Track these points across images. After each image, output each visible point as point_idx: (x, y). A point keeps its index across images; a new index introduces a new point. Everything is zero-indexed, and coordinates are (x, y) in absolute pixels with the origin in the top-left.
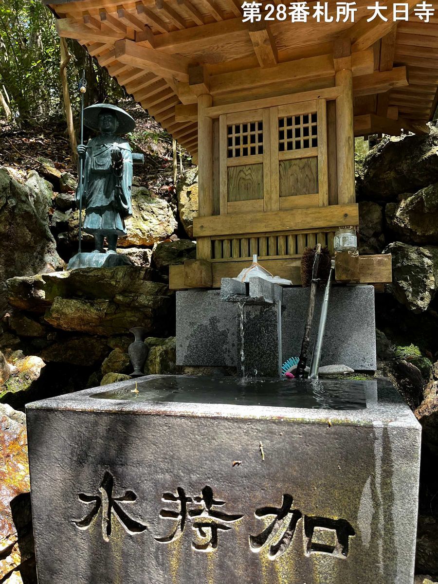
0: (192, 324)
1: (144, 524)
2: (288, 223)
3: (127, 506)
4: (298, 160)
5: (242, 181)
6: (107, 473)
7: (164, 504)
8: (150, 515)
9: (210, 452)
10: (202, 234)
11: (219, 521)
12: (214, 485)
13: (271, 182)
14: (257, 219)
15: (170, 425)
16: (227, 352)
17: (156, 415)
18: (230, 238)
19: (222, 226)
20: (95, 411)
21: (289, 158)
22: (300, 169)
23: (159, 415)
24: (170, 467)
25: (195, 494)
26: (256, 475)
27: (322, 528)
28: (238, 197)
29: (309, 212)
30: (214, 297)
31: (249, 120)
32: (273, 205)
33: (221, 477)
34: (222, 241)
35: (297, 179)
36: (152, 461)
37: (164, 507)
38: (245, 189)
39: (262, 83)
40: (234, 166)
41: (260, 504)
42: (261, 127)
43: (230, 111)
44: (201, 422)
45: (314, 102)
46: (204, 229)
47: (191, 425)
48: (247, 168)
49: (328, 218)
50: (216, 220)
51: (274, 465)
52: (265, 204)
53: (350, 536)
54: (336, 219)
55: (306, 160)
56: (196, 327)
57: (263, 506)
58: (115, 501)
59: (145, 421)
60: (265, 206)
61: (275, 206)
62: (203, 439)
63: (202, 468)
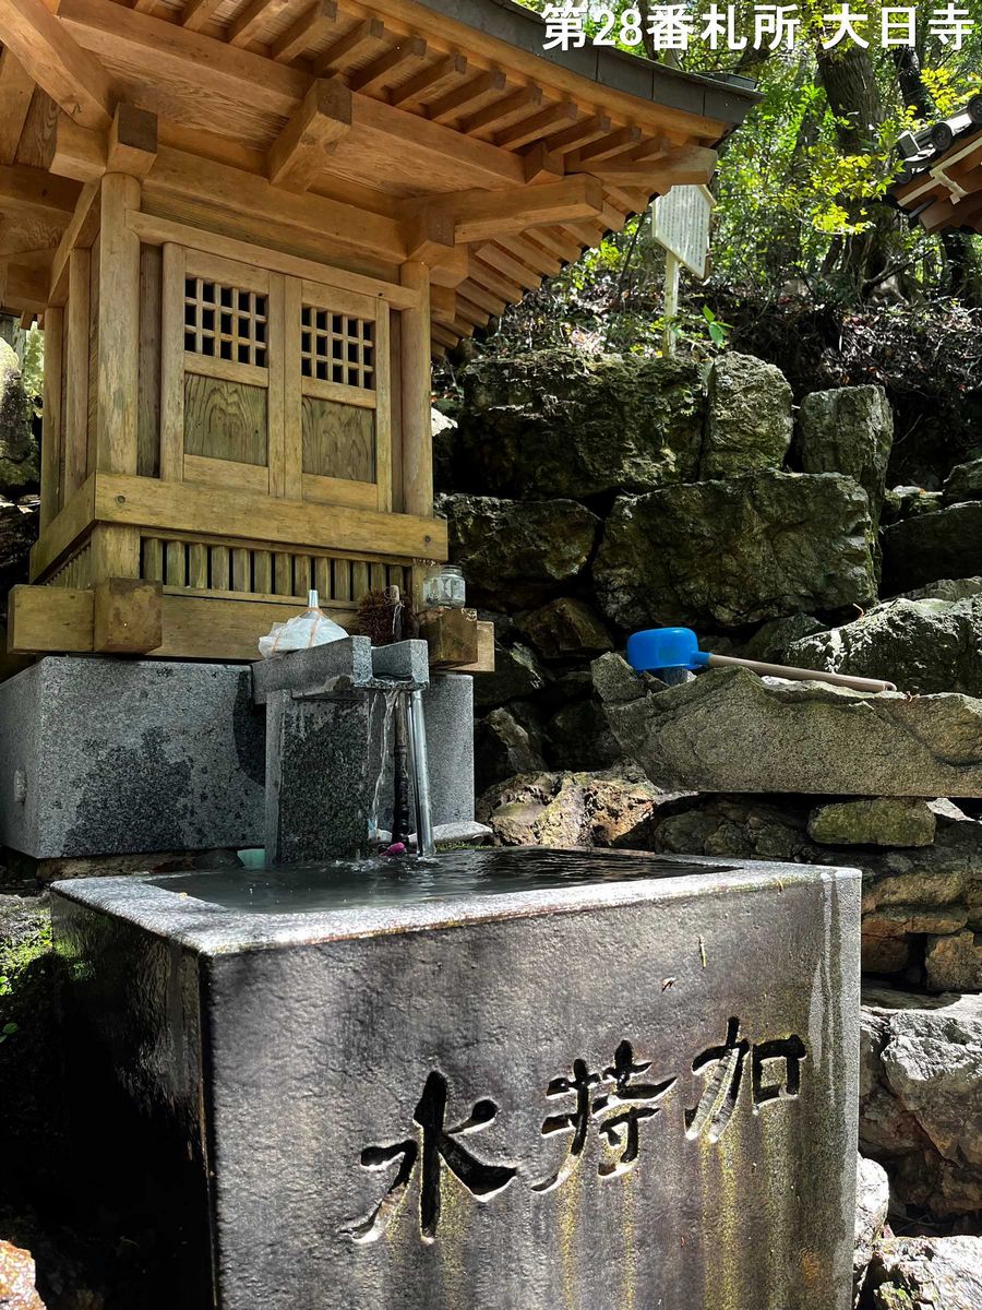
0: (92, 746)
1: (511, 1166)
2: (325, 532)
3: (475, 1140)
4: (338, 407)
5: (217, 414)
6: (434, 1076)
7: (549, 1107)
8: (524, 1140)
9: (629, 973)
10: (119, 517)
11: (639, 1103)
12: (633, 1036)
13: (285, 434)
14: (260, 509)
15: (563, 933)
16: (188, 815)
17: (538, 916)
18: (189, 540)
19: (176, 507)
20: (407, 930)
21: (321, 396)
22: (341, 424)
23: (543, 916)
24: (561, 1022)
25: (604, 1065)
26: (694, 996)
27: (772, 1059)
28: (207, 447)
29: (365, 518)
30: (157, 680)
31: (239, 282)
32: (288, 486)
33: (645, 1017)
34: (165, 544)
35: (336, 444)
36: (528, 1020)
37: (550, 1111)
38: (225, 434)
39: (270, 216)
40: (200, 375)
41: (698, 1047)
42: (261, 308)
43: (195, 245)
44: (615, 918)
45: (371, 302)
46: (125, 505)
47: (600, 926)
48: (232, 388)
49: (398, 538)
50: (160, 491)
51: (717, 972)
52: (271, 479)
53: (801, 1060)
54: (410, 543)
55: (353, 410)
56: (103, 753)
57: (703, 1049)
58: (450, 1135)
59: (516, 935)
60: (272, 484)
61: (294, 490)
62: (618, 949)
63: (615, 1008)
